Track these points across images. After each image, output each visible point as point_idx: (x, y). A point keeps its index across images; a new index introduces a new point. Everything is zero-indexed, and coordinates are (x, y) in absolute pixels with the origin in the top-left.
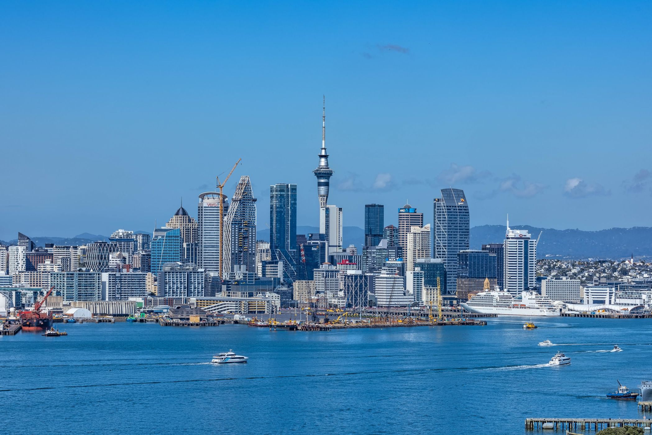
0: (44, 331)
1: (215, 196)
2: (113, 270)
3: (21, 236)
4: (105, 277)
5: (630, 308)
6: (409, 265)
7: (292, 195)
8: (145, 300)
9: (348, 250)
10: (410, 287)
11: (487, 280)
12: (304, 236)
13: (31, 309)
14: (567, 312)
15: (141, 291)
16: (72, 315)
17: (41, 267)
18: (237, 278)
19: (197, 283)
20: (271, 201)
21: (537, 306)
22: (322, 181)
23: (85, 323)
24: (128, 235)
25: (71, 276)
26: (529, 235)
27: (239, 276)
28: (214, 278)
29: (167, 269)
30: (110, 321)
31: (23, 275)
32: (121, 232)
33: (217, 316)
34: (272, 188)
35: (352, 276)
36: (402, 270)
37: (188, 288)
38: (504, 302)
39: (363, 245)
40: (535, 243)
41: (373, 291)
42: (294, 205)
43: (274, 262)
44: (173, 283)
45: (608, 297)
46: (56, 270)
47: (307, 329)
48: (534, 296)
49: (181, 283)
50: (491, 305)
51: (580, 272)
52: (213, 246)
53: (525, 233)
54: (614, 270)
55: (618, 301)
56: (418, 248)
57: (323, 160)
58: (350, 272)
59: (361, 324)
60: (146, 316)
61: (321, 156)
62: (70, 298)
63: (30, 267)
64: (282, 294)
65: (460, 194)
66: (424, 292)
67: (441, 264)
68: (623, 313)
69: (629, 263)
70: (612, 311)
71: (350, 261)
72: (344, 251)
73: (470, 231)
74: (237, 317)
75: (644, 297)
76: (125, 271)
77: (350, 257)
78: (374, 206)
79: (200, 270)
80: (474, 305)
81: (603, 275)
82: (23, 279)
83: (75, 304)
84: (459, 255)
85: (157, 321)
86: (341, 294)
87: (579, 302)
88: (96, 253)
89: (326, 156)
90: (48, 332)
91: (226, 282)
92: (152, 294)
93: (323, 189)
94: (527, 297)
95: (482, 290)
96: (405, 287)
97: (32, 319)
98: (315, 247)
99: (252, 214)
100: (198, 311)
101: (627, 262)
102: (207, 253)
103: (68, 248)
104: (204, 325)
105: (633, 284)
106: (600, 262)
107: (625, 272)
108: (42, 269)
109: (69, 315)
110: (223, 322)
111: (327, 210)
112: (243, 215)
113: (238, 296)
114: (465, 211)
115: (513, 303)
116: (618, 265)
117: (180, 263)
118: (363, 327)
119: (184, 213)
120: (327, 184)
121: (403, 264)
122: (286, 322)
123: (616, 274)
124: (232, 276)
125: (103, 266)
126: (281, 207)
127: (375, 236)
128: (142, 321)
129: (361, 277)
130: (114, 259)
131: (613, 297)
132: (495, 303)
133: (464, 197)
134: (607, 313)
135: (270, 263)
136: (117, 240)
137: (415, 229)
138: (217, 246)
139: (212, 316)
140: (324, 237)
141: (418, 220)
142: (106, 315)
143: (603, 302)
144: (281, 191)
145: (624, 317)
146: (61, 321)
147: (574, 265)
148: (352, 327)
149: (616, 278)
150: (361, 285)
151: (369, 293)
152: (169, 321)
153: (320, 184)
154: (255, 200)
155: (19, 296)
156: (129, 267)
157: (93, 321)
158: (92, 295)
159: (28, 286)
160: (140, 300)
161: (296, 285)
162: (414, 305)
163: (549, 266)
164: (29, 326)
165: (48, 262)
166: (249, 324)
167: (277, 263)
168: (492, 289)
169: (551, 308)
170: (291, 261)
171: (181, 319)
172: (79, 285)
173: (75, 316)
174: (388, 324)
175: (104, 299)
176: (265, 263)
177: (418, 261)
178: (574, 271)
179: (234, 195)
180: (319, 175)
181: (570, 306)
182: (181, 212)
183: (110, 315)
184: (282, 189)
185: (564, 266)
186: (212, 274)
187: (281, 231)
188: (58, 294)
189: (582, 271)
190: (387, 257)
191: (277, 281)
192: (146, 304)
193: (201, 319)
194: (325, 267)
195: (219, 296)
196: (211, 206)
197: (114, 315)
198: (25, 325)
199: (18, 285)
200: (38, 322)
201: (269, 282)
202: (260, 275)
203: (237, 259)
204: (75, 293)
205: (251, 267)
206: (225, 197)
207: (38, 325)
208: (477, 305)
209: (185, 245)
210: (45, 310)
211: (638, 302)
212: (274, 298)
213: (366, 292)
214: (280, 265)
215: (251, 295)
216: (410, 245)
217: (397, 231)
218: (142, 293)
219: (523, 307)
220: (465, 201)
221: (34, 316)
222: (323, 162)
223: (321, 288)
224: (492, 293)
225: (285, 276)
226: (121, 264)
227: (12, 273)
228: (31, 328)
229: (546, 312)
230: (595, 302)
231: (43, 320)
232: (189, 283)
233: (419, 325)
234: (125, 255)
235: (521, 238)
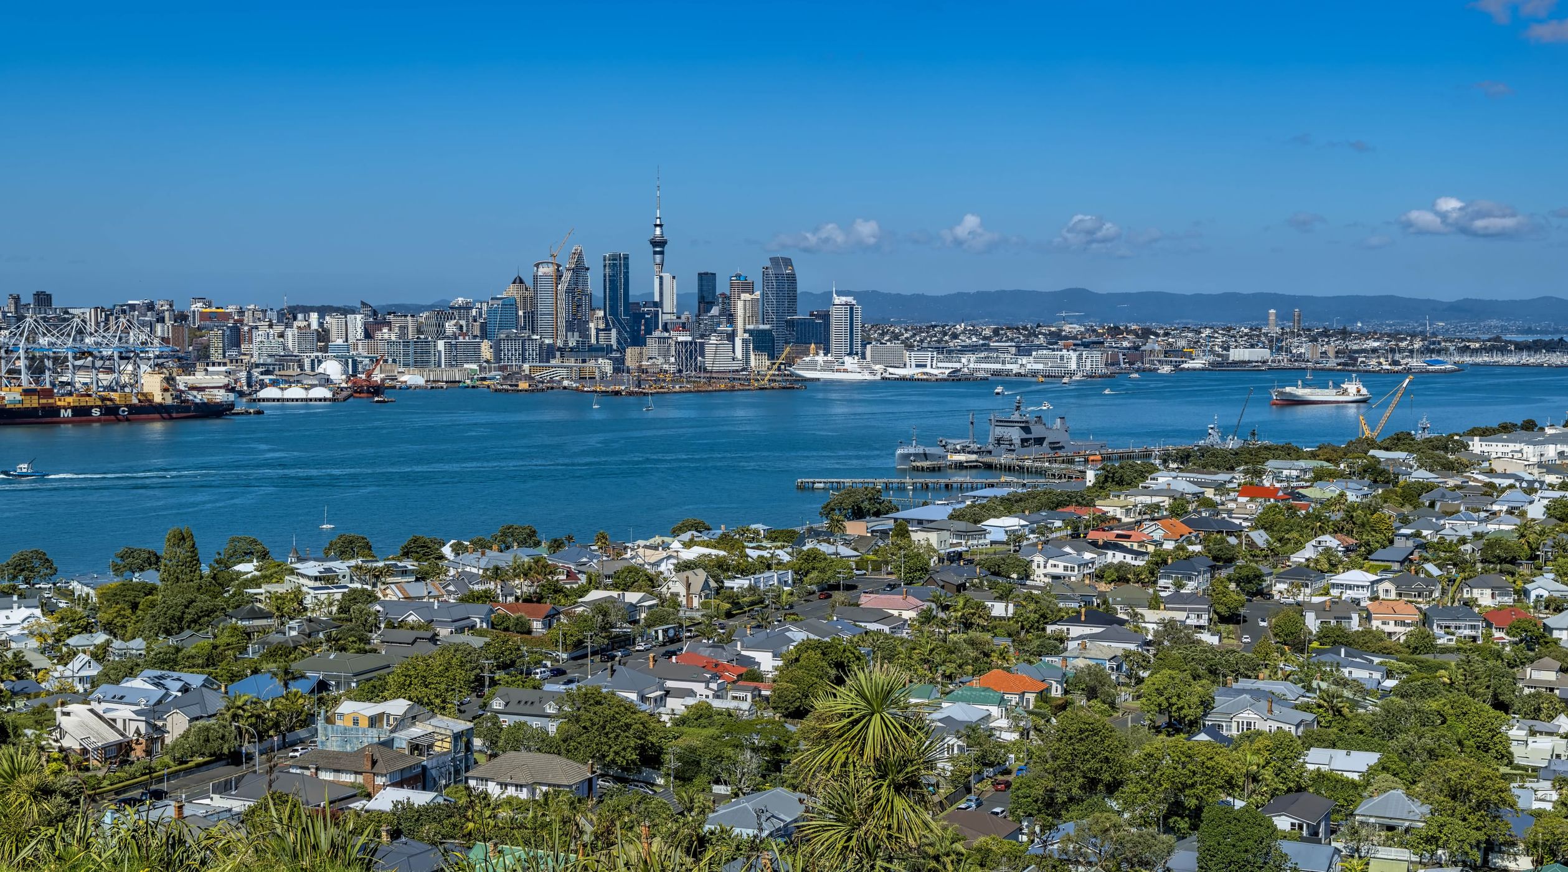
0: (373, 397)
1: (550, 265)
2: (449, 338)
3: (364, 304)
4: (441, 345)
5: (947, 372)
6: (740, 331)
7: (624, 264)
8: (480, 366)
9: (683, 317)
10: (739, 354)
11: (813, 346)
12: (638, 303)
13: (363, 376)
14: (888, 376)
15: (476, 357)
16: (406, 382)
17: (378, 335)
18: (570, 345)
19: (532, 351)
20: (605, 270)
21: (859, 370)
22: (658, 249)
23: (417, 390)
24: (467, 303)
25: (406, 344)
26: (854, 302)
27: (572, 343)
28: (549, 345)
29: (503, 336)
30: (442, 387)
31: (360, 343)
32: (460, 300)
33: (548, 382)
34: (605, 257)
35: (682, 342)
36: (731, 337)
37: (523, 355)
38: (828, 367)
39: (696, 311)
40: (859, 308)
41: (703, 357)
42: (626, 274)
43: (607, 329)
44: (508, 350)
45: (929, 361)
46: (393, 338)
47: (631, 394)
48: (856, 361)
49: (516, 350)
50: (816, 370)
51: (912, 337)
52: (548, 314)
53: (850, 299)
54: (945, 334)
55: (940, 365)
56: (748, 315)
57: (658, 229)
58: (680, 339)
59: (684, 389)
60: (478, 383)
61: (656, 225)
62: (406, 365)
63: (368, 335)
64: (615, 360)
65: (788, 262)
66: (752, 357)
67: (769, 330)
68: (940, 376)
69: (960, 328)
70: (931, 375)
71: (684, 327)
72: (679, 318)
73: (798, 297)
74: (566, 383)
75: (964, 360)
76: (461, 339)
77: (684, 324)
78: (706, 274)
79: (535, 337)
80: (799, 369)
81: (934, 339)
82: (360, 347)
83: (409, 371)
84: (786, 321)
85: (489, 387)
86: (673, 360)
87: (902, 366)
88: (434, 321)
89: (661, 226)
90: (376, 399)
91: (559, 349)
92: (487, 361)
93: (658, 257)
94: (850, 362)
95: (808, 355)
96: (734, 352)
97: (362, 386)
98: (648, 314)
99: (585, 283)
100: (529, 378)
101: (958, 326)
102: (542, 321)
103: (406, 316)
104: (533, 391)
105: (959, 348)
106: (932, 326)
107: (955, 336)
108: (380, 338)
109: (402, 382)
110: (552, 388)
111: (661, 278)
112: (576, 284)
113: (572, 362)
114: (792, 279)
115: (836, 367)
116: (950, 329)
117: (515, 331)
118: (686, 392)
119: (521, 282)
120: (662, 253)
121: (733, 331)
122: (611, 388)
123: (947, 338)
124: (566, 342)
125: (441, 334)
126: (614, 276)
127: (708, 303)
128: (473, 387)
129: (691, 343)
130: (450, 327)
131: (935, 361)
132: (819, 368)
133: (792, 265)
134: (925, 377)
135: (603, 330)
136: (456, 308)
137: (745, 296)
138: (552, 314)
139: (543, 382)
140: (659, 305)
141: (749, 288)
142: (438, 381)
143: (925, 366)
144: (613, 260)
145: (941, 380)
146: (394, 387)
147: (906, 330)
148: (675, 392)
149: (947, 342)
150: (691, 351)
151: (699, 358)
152: (499, 387)
153: (655, 253)
154: (588, 269)
155: (355, 364)
156: (465, 335)
157: (426, 388)
158: (428, 362)
159: (366, 354)
160: (475, 367)
161: (629, 350)
162: (743, 370)
163: (883, 330)
164: (360, 393)
165: (385, 330)
166: (577, 389)
167: (610, 330)
168: (817, 354)
169: (873, 373)
170: (624, 328)
171: (510, 385)
172: (415, 353)
173: (408, 383)
174: (711, 388)
175: (440, 366)
176: (598, 330)
177: (748, 327)
178: (906, 335)
179: (568, 264)
180: (654, 243)
181: (891, 370)
182: (518, 281)
183: (443, 382)
184: (614, 257)
185: (897, 331)
186: (547, 341)
187: (614, 299)
188: (394, 361)
189: (914, 335)
190: (719, 324)
191: (609, 349)
192: (480, 371)
193: (530, 386)
194: (657, 334)
195: (553, 362)
196: (545, 275)
197: (447, 382)
198: (356, 392)
199: (355, 353)
200: (368, 388)
201: (602, 349)
202: (593, 341)
203: (570, 327)
204: (411, 360)
205: (584, 333)
206: (559, 266)
207: (368, 392)
208: (803, 369)
209: (521, 313)
210: (378, 377)
211: (958, 365)
212: (606, 365)
213: (696, 358)
214: (614, 332)
215: (584, 361)
216: (740, 312)
217: (729, 298)
218: (477, 360)
219: (846, 371)
220: (793, 270)
221: (364, 384)
222: (658, 231)
223: (655, 354)
224: (817, 358)
225: (619, 342)
226: (458, 332)
227: (350, 341)
228: (362, 395)
229: (867, 376)
230: (917, 366)
231: (373, 387)
232: (524, 350)
233: (740, 390)
234: (463, 323)
235: (847, 305)
